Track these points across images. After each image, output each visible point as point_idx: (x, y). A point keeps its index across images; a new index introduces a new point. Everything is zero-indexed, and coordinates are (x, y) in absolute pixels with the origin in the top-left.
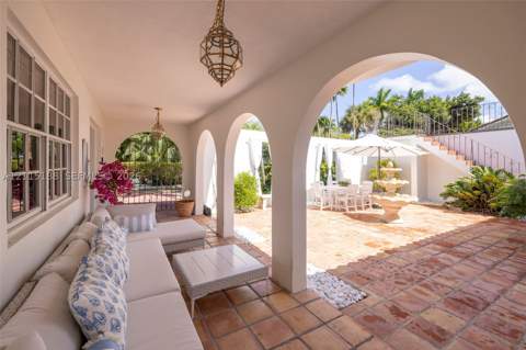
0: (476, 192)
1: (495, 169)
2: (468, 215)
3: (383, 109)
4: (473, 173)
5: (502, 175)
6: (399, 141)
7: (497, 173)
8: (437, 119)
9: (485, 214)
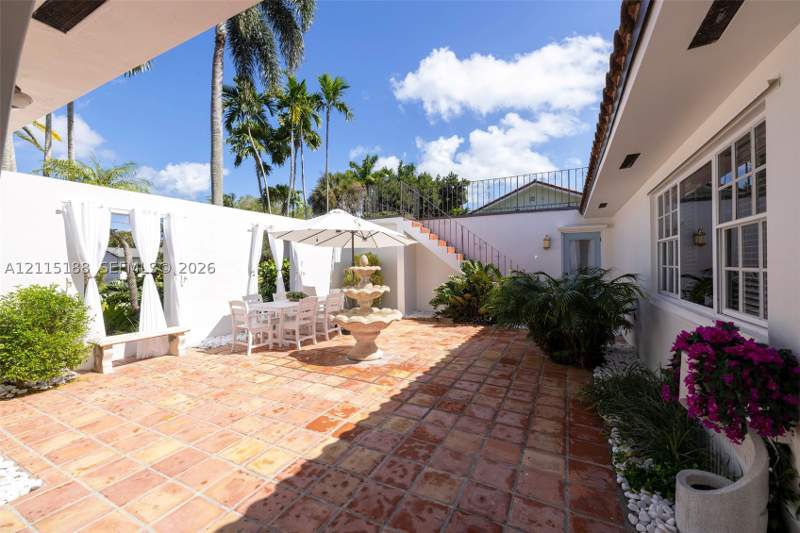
0: (467, 295)
1: (485, 265)
2: (460, 328)
3: (369, 183)
4: (464, 270)
5: (491, 271)
6: (382, 225)
7: (487, 269)
8: (426, 204)
9: (476, 324)
